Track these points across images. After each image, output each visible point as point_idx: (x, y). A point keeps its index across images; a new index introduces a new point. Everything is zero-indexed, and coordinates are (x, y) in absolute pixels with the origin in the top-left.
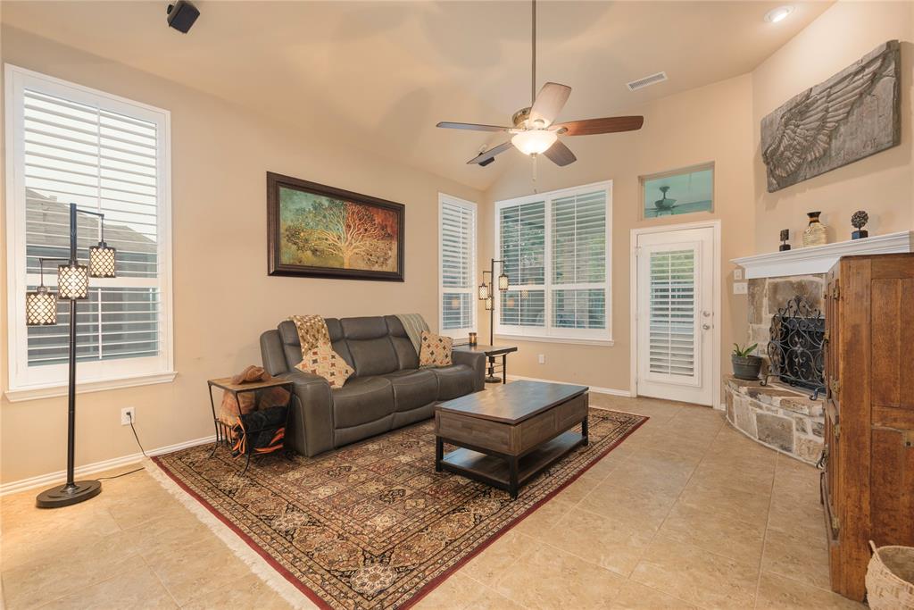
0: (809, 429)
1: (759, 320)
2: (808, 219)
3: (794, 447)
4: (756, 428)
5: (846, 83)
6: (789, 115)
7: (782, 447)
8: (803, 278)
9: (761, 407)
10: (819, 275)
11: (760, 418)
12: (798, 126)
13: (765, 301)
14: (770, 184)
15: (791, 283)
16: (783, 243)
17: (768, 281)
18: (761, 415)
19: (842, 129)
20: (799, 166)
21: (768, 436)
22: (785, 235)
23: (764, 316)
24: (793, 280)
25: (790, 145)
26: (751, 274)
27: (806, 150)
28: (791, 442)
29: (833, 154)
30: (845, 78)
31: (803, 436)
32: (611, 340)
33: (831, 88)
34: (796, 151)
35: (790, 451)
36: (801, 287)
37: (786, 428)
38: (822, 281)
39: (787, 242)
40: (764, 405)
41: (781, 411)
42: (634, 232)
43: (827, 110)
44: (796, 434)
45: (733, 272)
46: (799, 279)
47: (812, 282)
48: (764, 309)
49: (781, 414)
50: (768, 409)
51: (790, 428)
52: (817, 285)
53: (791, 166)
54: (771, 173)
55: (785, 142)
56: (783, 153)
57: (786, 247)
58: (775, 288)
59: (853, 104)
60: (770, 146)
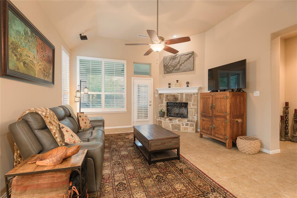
0: (184, 125)
1: (162, 103)
2: (176, 82)
3: (181, 129)
4: (171, 127)
5: (184, 56)
6: (171, 58)
7: (178, 130)
8: (174, 94)
9: (173, 122)
10: (179, 93)
11: (172, 125)
12: (173, 61)
13: (164, 99)
14: (164, 72)
15: (172, 95)
16: (169, 86)
17: (165, 94)
18: (173, 124)
19: (183, 65)
20: (173, 70)
21: (174, 128)
22: (170, 84)
23: (164, 102)
24: (172, 94)
25: (171, 65)
26: (160, 92)
27: (174, 67)
28: (180, 128)
29: (181, 69)
30: (184, 55)
31: (183, 127)
32: (126, 110)
33: (181, 56)
34: (172, 66)
35: (180, 130)
36: (174, 96)
37: (179, 126)
38: (179, 95)
39: (170, 86)
40: (174, 122)
41: (178, 122)
42: (132, 78)
43: (180, 60)
44: (181, 126)
45: (155, 92)
46: (173, 94)
47: (177, 95)
48: (164, 100)
49: (178, 123)
50: (175, 122)
51: (180, 126)
52: (178, 95)
53: (171, 69)
54: (165, 70)
55: (170, 64)
56: (169, 66)
57: (170, 87)
58: (167, 96)
59: (185, 60)
60: (166, 64)
